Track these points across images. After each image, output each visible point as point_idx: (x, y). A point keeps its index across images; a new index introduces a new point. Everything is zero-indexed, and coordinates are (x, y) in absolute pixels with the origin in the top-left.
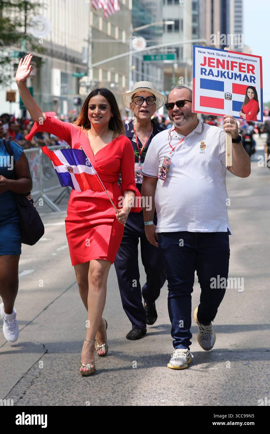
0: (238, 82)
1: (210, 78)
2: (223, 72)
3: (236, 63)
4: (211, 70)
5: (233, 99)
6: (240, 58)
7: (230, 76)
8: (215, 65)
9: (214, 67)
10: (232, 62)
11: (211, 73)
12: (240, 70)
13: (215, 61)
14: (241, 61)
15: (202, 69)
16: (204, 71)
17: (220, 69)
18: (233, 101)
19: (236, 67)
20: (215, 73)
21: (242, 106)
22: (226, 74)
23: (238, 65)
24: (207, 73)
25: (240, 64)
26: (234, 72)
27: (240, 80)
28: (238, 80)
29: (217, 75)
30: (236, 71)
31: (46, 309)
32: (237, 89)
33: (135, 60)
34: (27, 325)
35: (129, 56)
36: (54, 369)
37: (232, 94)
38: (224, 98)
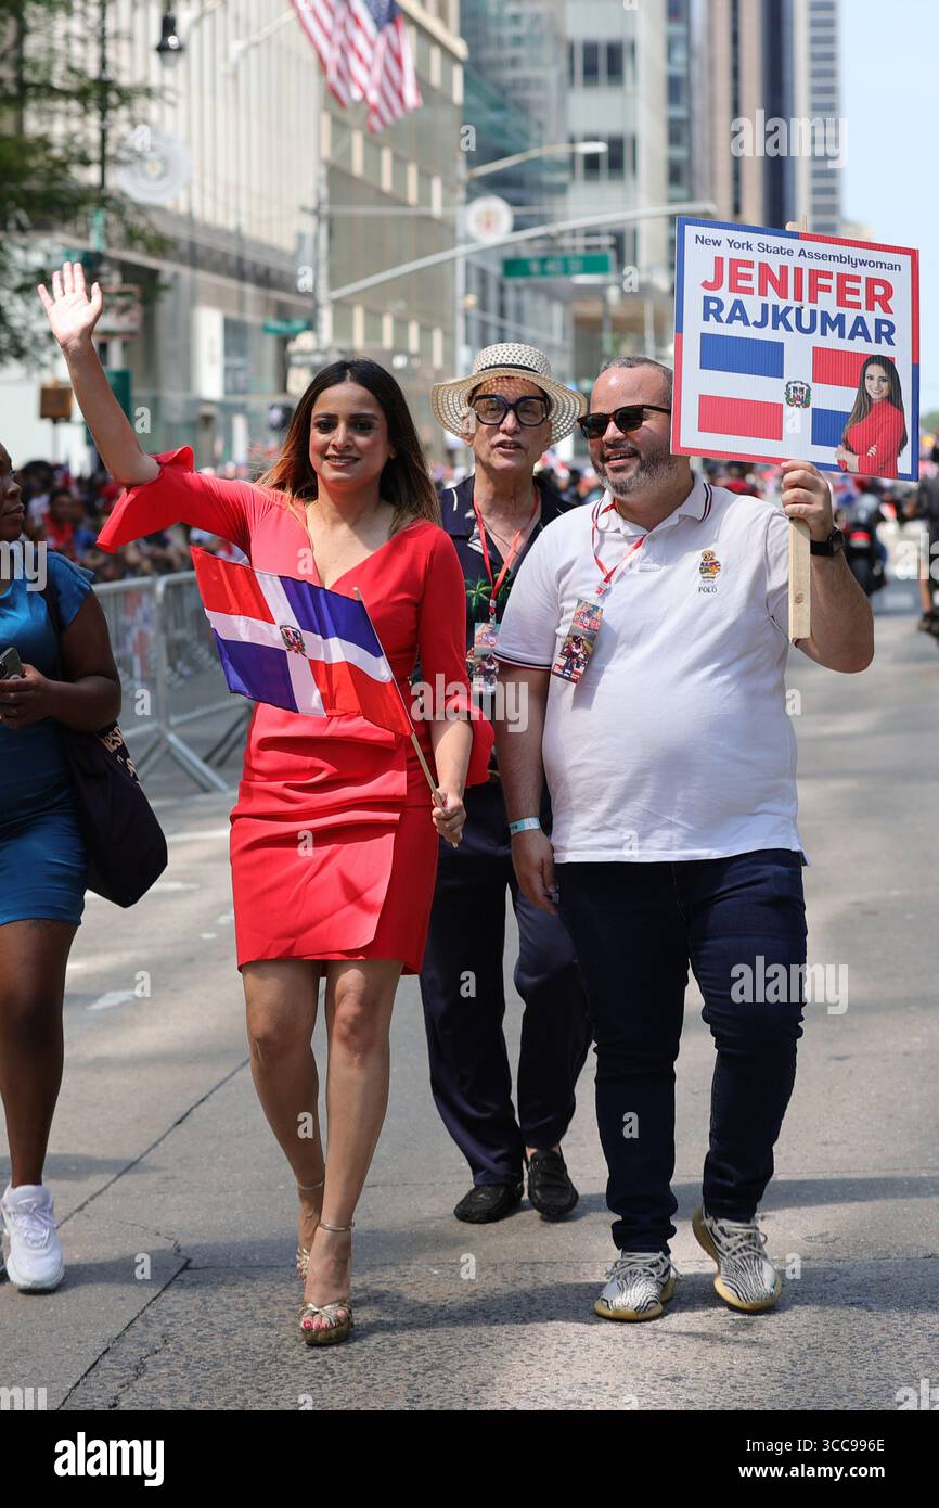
0: (832, 341)
1: (737, 330)
2: (780, 310)
3: (828, 275)
4: (738, 304)
5: (815, 403)
6: (840, 259)
7: (806, 324)
8: (754, 284)
9: (749, 291)
10: (814, 274)
11: (738, 313)
12: (841, 302)
13: (755, 272)
14: (847, 269)
15: (707, 300)
16: (713, 306)
17: (772, 298)
18: (815, 411)
19: (827, 289)
20: (754, 314)
21: (847, 427)
22: (791, 317)
23: (833, 283)
24: (724, 315)
25: (842, 278)
26: (819, 308)
27: (842, 335)
28: (833, 334)
29: (759, 320)
30: (827, 303)
31: (184, 1121)
32: (829, 367)
33: (474, 276)
34: (120, 1175)
35: (453, 260)
36: (212, 1324)
37: (812, 385)
38: (782, 400)
